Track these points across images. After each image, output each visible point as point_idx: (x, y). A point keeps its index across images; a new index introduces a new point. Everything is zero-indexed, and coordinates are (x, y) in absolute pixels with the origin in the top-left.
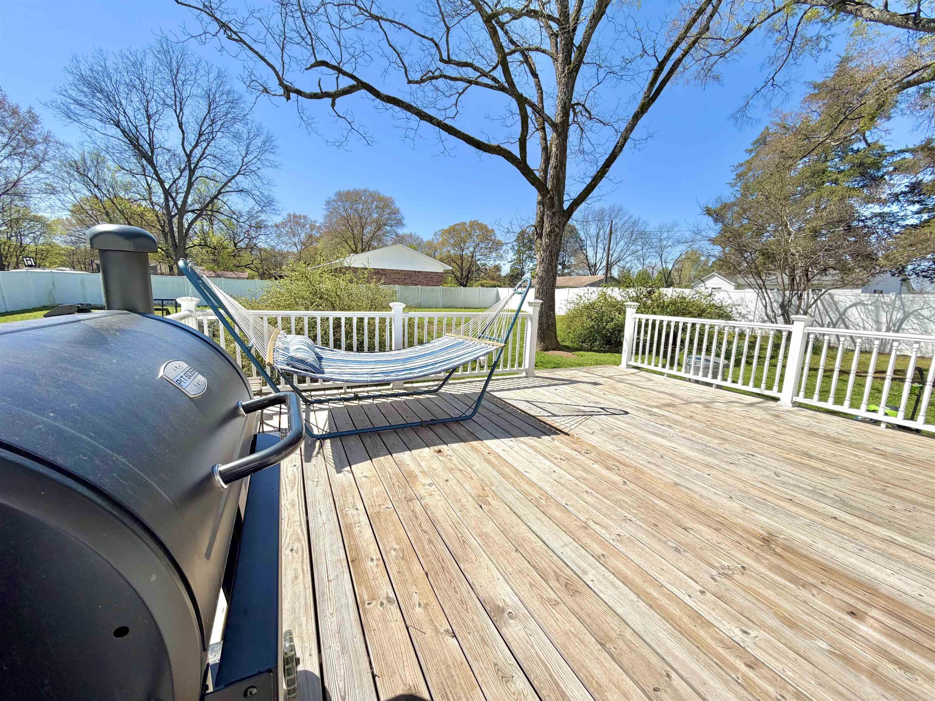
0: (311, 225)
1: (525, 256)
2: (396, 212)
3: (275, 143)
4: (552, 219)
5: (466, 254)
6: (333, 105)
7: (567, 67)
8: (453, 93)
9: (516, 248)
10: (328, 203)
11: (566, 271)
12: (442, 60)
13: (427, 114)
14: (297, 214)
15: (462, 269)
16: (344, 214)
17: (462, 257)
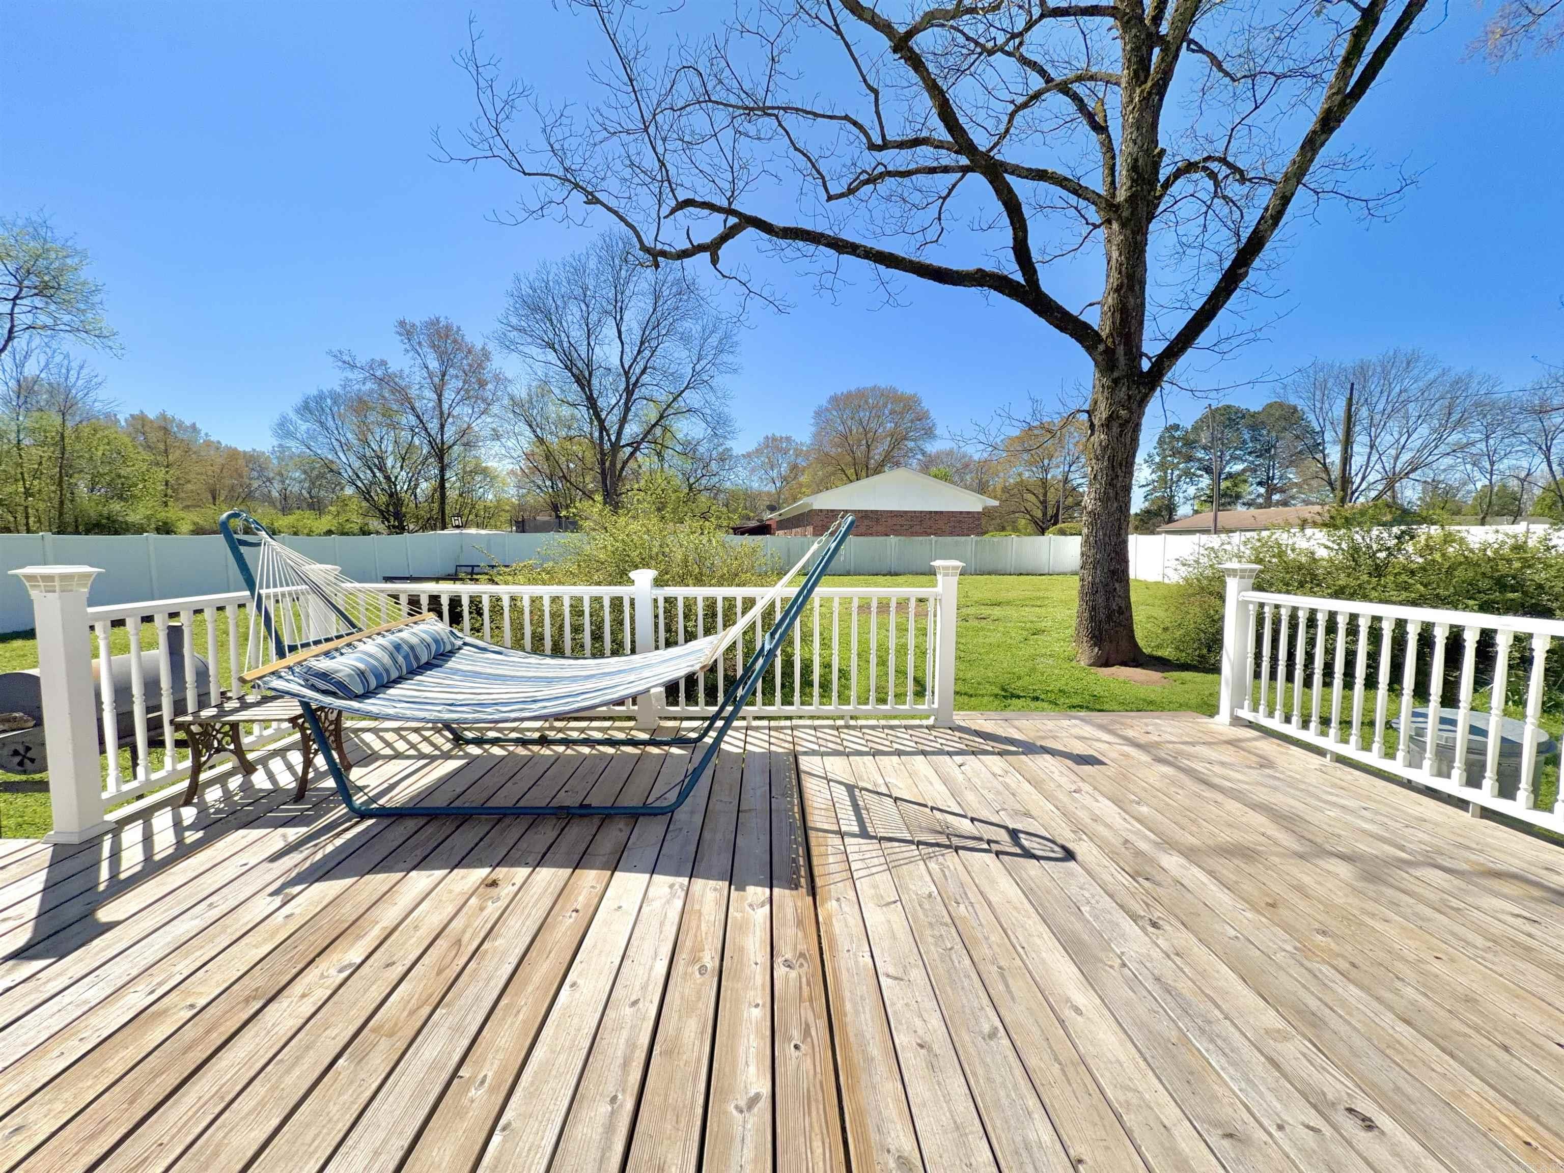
0: (796, 450)
1: (1176, 473)
2: (922, 417)
3: (735, 339)
4: (1112, 394)
5: (1053, 477)
6: (715, 261)
7: (1138, 91)
8: (930, 200)
9: (1157, 459)
10: (818, 414)
11: (1276, 497)
12: (872, 147)
13: (847, 242)
14: (778, 435)
15: (1044, 503)
16: (841, 428)
17: (1044, 483)
